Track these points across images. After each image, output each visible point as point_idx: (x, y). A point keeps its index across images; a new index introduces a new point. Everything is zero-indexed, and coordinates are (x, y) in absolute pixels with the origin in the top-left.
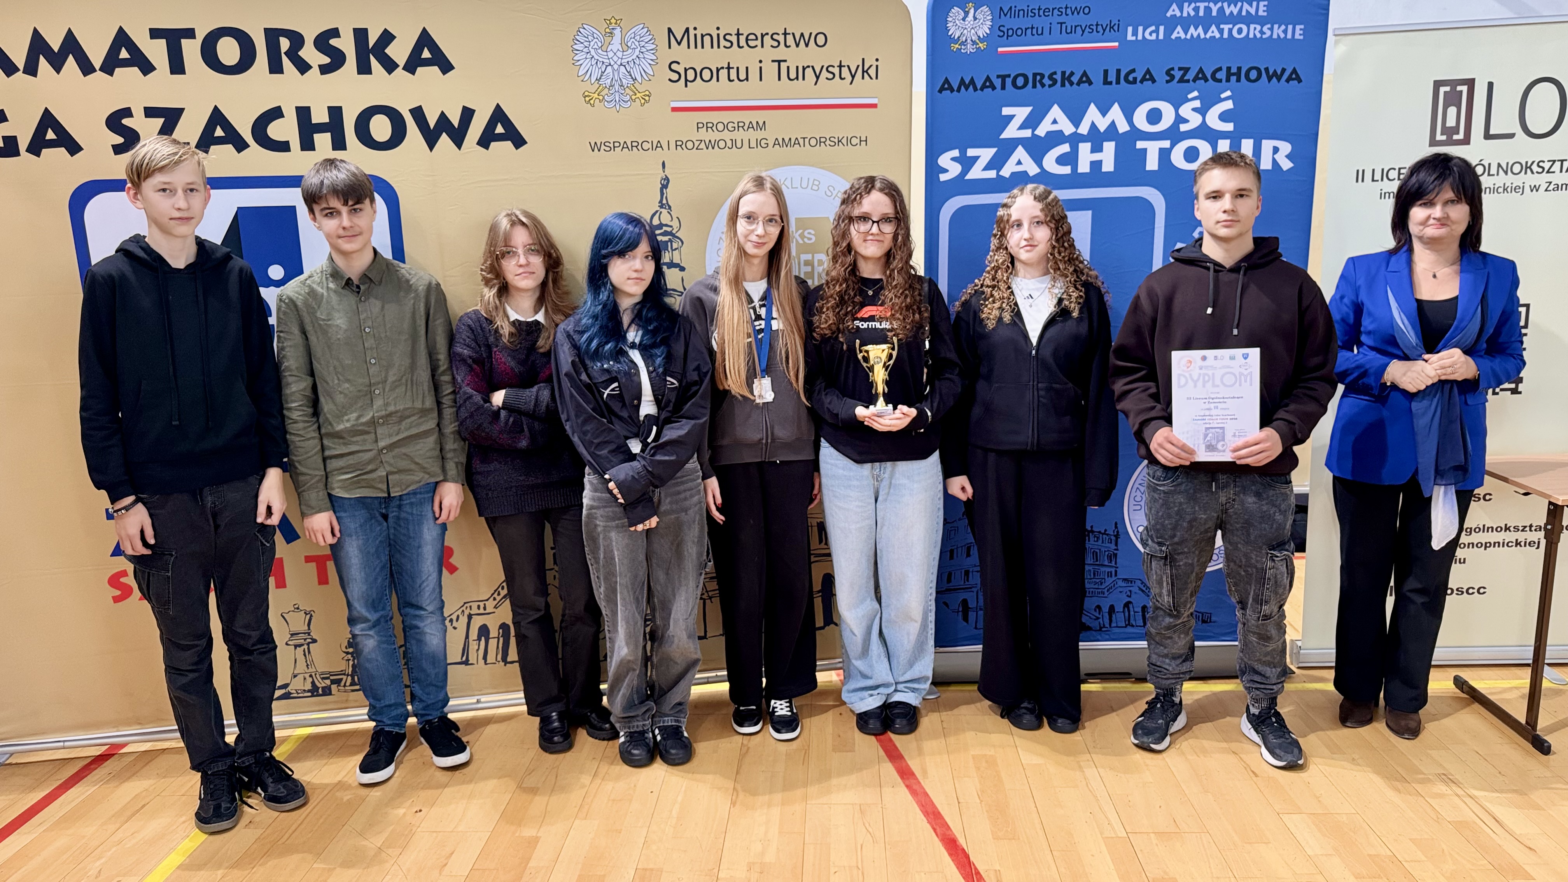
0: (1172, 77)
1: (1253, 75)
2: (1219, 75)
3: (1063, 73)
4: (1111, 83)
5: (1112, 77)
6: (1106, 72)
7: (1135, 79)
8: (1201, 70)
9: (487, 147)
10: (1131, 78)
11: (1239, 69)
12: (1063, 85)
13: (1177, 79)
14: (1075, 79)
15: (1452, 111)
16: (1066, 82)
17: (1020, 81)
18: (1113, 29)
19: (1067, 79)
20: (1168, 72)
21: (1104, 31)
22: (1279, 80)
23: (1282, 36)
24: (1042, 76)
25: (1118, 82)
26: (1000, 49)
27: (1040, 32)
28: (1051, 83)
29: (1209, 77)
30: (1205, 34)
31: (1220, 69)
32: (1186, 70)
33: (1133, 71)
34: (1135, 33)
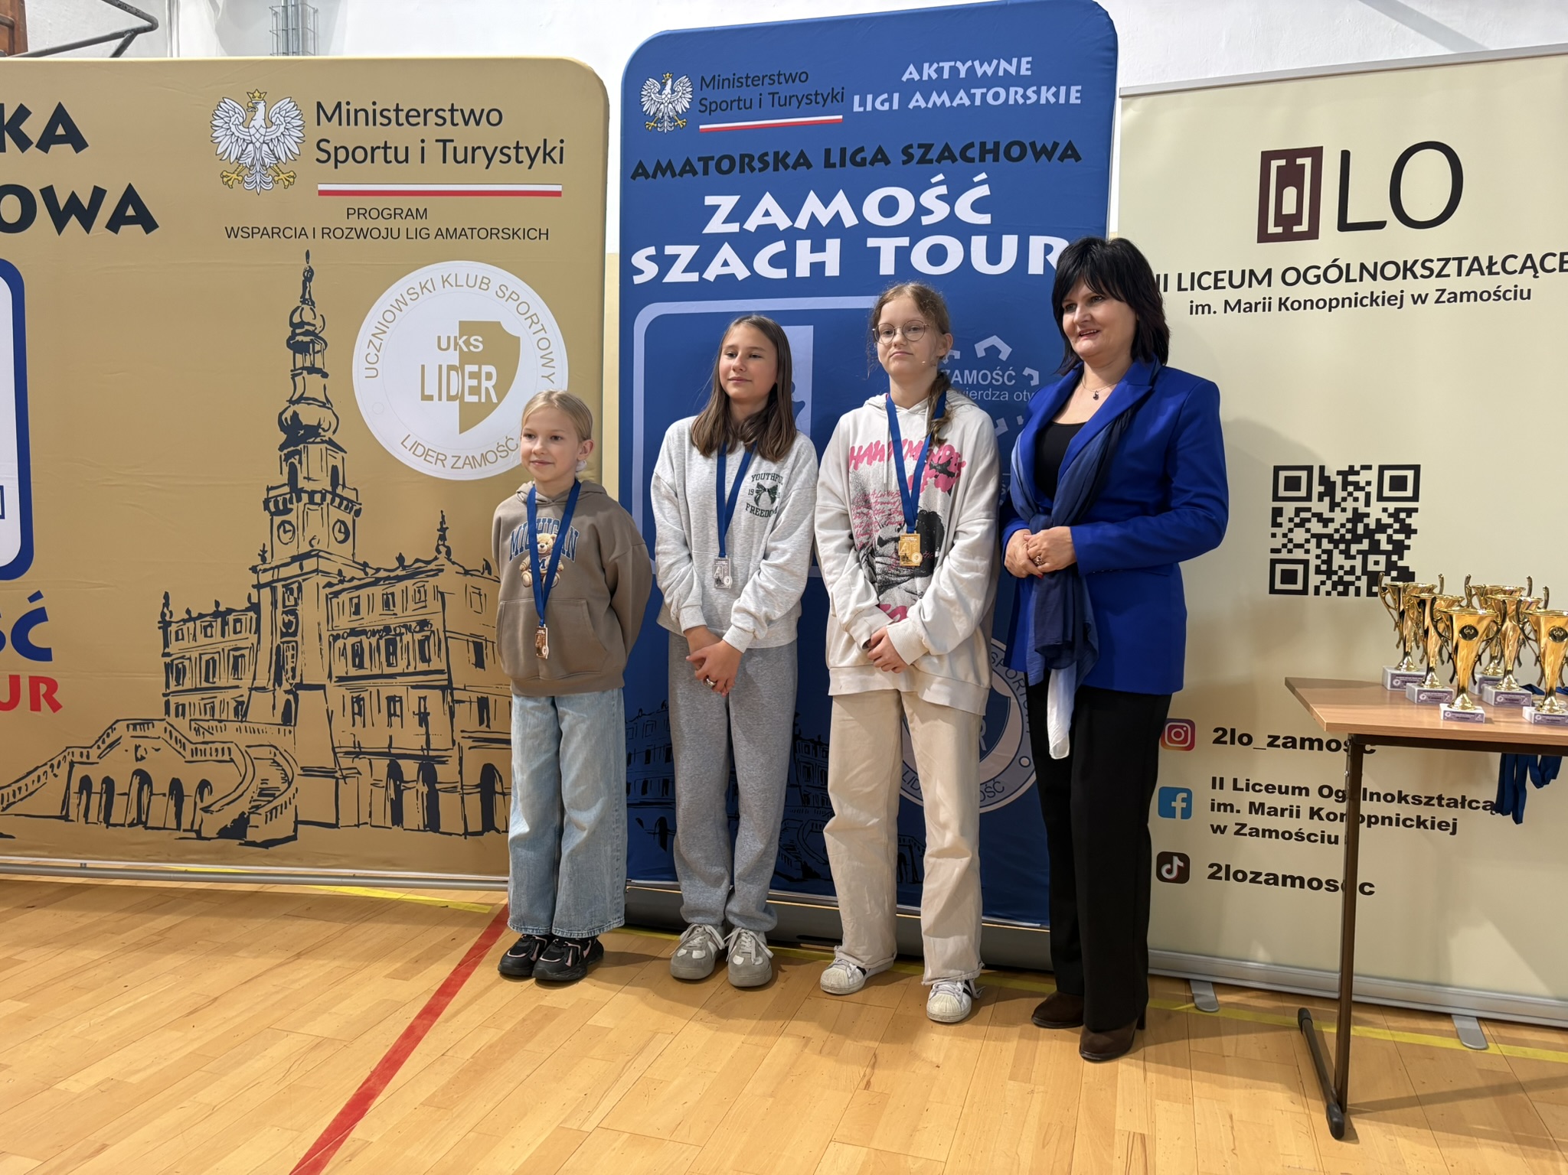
0: (910, 157)
1: (1015, 151)
2: (970, 153)
3: (776, 154)
4: (834, 165)
5: (835, 158)
6: (828, 152)
7: (864, 159)
8: (947, 147)
9: (116, 231)
10: (858, 159)
11: (997, 144)
12: (776, 169)
13: (917, 158)
14: (790, 161)
15: (1290, 193)
16: (780, 165)
17: (725, 164)
18: (836, 99)
19: (780, 161)
20: (906, 151)
21: (825, 101)
22: (1050, 158)
23: (1052, 100)
24: (751, 158)
25: (843, 164)
26: (701, 127)
27: (748, 105)
28: (761, 166)
29: (957, 155)
30: (951, 103)
31: (972, 145)
32: (928, 147)
33: (861, 149)
34: (863, 103)
